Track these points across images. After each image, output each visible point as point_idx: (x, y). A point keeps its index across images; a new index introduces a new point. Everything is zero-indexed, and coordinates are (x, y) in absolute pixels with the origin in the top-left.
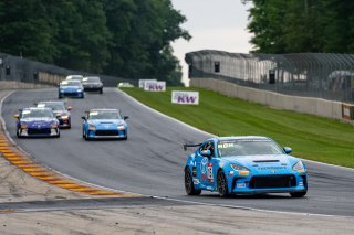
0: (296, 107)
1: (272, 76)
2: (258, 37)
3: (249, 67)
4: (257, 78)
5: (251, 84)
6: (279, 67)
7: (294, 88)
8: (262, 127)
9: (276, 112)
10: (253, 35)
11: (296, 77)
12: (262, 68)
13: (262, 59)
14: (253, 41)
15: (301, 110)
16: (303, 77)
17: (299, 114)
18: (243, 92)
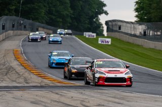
0: (155, 47)
1: (145, 32)
2: (139, 14)
3: (134, 28)
4: (138, 33)
5: (135, 36)
6: (148, 28)
7: (155, 38)
8: (139, 56)
9: (146, 49)
10: (137, 13)
11: (156, 33)
12: (140, 29)
13: (140, 24)
14: (137, 16)
15: (157, 48)
16: (159, 33)
17: (157, 50)
18: (131, 40)
